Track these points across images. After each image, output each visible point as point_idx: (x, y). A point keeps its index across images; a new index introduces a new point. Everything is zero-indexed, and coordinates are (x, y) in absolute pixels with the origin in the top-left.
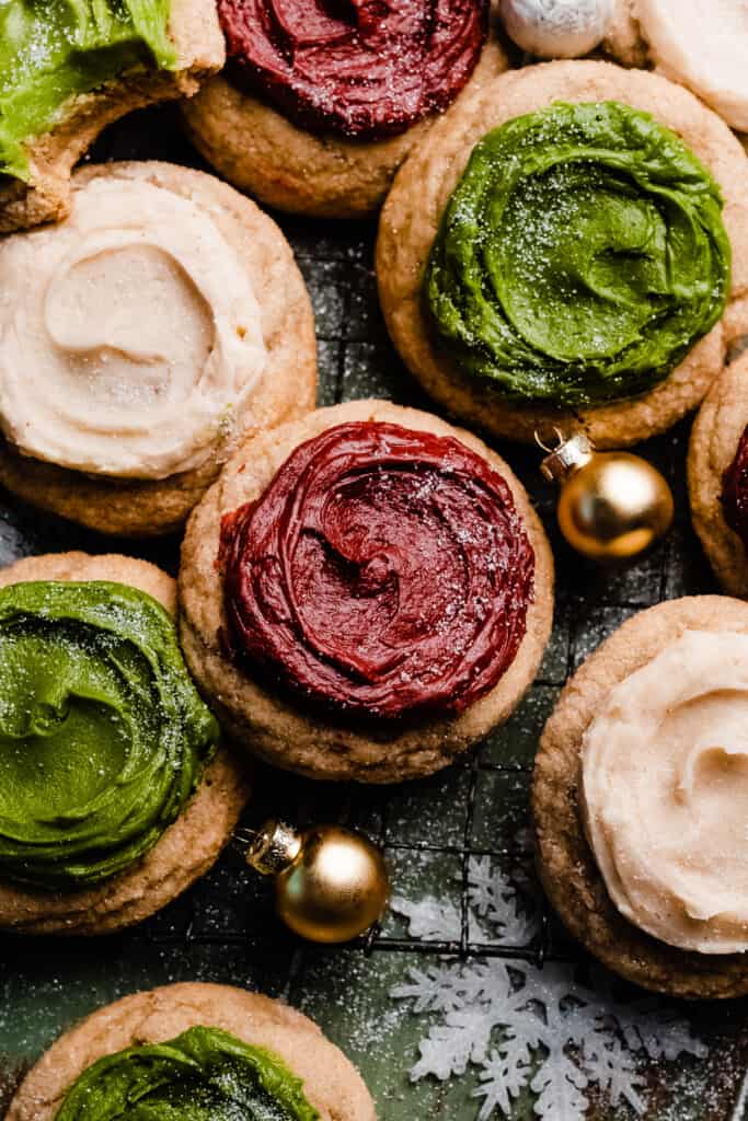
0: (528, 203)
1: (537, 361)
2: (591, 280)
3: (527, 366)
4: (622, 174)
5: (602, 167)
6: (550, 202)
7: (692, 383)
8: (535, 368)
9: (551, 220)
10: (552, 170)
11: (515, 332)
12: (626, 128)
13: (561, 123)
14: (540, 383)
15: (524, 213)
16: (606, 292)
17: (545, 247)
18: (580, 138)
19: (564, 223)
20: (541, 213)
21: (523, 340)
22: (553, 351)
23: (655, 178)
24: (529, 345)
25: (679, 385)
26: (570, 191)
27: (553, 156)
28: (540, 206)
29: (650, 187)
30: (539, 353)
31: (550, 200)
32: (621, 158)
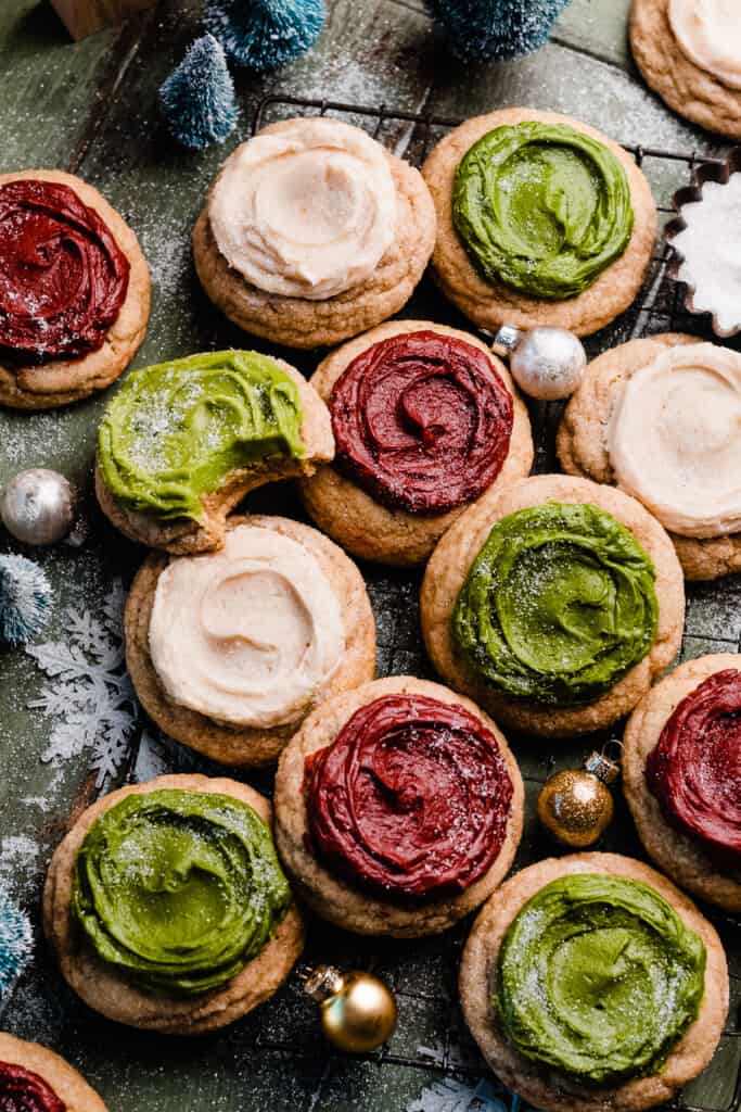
0: (525, 565)
1: (523, 671)
2: (564, 621)
3: (517, 674)
4: (589, 552)
5: (576, 546)
6: (540, 567)
7: (627, 696)
8: (522, 676)
9: (540, 579)
10: (544, 546)
11: (511, 651)
12: (595, 522)
13: (552, 516)
14: (524, 686)
15: (523, 572)
16: (572, 629)
17: (535, 596)
18: (564, 526)
19: (549, 581)
20: (535, 574)
21: (515, 656)
22: (536, 666)
23: (611, 557)
24: (519, 660)
25: (617, 697)
26: (554, 561)
27: (545, 537)
28: (534, 569)
29: (608, 563)
30: (525, 666)
31: (541, 565)
32: (590, 542)
